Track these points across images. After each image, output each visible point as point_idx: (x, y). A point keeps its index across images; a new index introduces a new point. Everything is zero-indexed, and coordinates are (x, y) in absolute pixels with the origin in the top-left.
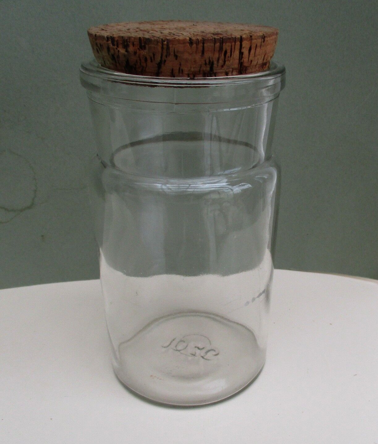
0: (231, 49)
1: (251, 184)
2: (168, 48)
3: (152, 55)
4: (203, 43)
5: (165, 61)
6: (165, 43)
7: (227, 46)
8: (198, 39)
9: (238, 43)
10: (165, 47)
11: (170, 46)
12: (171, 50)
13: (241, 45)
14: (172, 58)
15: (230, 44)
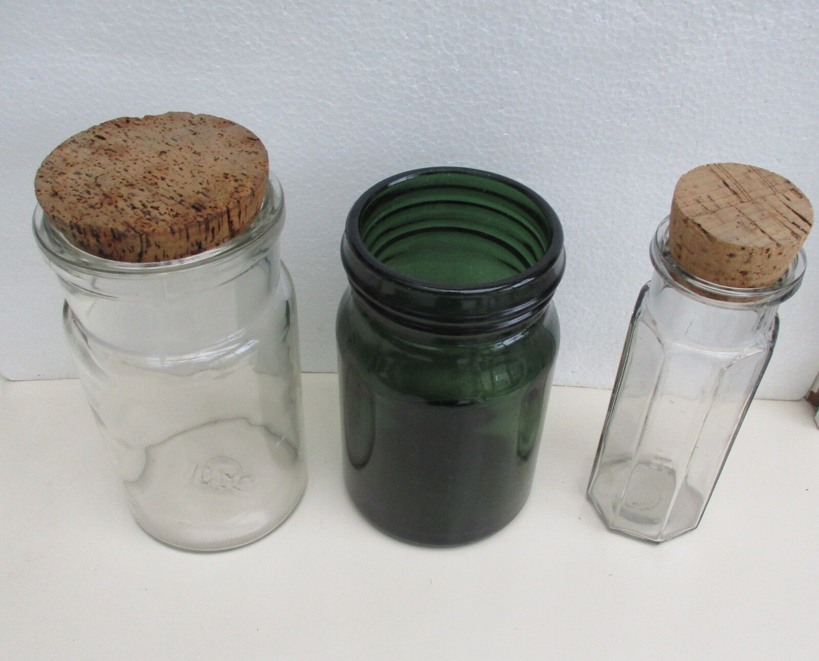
0: (219, 224)
1: (257, 340)
2: (148, 241)
3: (131, 249)
4: (187, 230)
5: (146, 251)
6: (144, 236)
7: (214, 224)
8: (180, 228)
9: (226, 217)
10: (144, 240)
11: (150, 239)
12: (152, 242)
13: (229, 217)
14: (153, 247)
15: (216, 221)
